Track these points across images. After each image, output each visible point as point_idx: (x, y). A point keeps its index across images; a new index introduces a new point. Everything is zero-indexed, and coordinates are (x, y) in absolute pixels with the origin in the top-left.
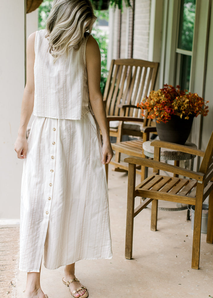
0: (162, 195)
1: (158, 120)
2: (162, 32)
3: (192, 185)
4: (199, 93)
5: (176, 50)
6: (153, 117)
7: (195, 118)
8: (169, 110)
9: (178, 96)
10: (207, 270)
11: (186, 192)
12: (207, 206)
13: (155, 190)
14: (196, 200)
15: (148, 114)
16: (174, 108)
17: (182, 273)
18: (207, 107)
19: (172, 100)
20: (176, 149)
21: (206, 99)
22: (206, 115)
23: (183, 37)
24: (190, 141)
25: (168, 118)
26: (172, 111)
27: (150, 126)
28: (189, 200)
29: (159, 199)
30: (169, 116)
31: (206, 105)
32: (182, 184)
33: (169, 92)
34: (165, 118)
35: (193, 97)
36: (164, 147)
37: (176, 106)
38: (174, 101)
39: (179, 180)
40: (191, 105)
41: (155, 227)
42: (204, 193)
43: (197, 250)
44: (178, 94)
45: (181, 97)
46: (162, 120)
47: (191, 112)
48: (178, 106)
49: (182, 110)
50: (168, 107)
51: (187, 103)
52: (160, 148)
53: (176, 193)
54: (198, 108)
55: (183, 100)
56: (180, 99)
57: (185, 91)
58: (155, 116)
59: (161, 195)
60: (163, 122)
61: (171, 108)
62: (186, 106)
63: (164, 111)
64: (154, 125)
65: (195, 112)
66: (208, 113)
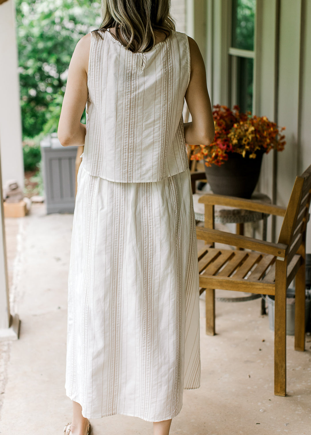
0: (222, 282)
1: (209, 162)
2: (205, 25)
3: (268, 262)
4: (268, 115)
5: (228, 50)
6: (199, 157)
7: (265, 156)
8: (224, 145)
9: (237, 122)
10: (299, 396)
11: (258, 275)
12: (293, 292)
13: (210, 275)
14: (276, 287)
15: (192, 152)
16: (232, 141)
17: (259, 404)
18: (283, 137)
19: (227, 129)
20: (239, 206)
21: (281, 124)
22: (281, 150)
23: (238, 31)
24: (259, 190)
25: (224, 157)
26: (228, 146)
27: (196, 170)
28: (265, 287)
29: (218, 288)
30: (224, 155)
31: (282, 133)
32: (251, 261)
33: (222, 117)
34: (218, 158)
35: (260, 123)
36: (219, 203)
37: (235, 139)
38: (231, 131)
39: (247, 255)
40: (258, 136)
41: (212, 331)
42: (288, 274)
43: (282, 367)
44: (236, 119)
45: (241, 123)
46: (213, 162)
47: (259, 146)
48: (238, 138)
49: (244, 145)
50: (222, 141)
51: (252, 132)
52: (213, 207)
53: (244, 278)
54: (270, 139)
55: (246, 128)
56: (240, 127)
57: (246, 114)
58: (202, 156)
59: (219, 282)
60: (216, 164)
61: (227, 142)
62: (250, 137)
63: (217, 147)
64: (201, 170)
65: (265, 146)
66: (286, 147)
